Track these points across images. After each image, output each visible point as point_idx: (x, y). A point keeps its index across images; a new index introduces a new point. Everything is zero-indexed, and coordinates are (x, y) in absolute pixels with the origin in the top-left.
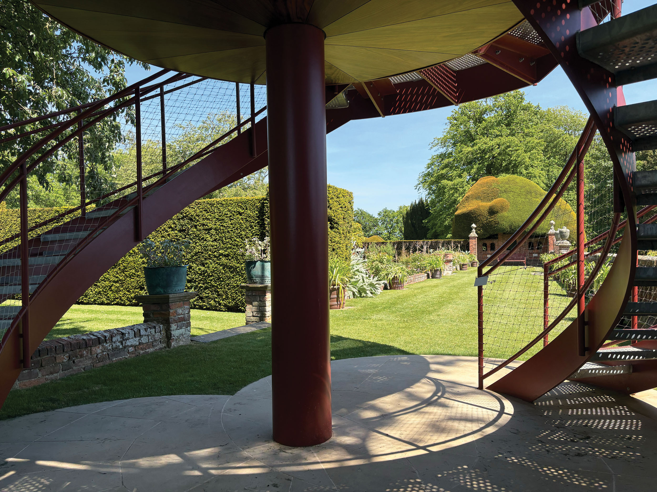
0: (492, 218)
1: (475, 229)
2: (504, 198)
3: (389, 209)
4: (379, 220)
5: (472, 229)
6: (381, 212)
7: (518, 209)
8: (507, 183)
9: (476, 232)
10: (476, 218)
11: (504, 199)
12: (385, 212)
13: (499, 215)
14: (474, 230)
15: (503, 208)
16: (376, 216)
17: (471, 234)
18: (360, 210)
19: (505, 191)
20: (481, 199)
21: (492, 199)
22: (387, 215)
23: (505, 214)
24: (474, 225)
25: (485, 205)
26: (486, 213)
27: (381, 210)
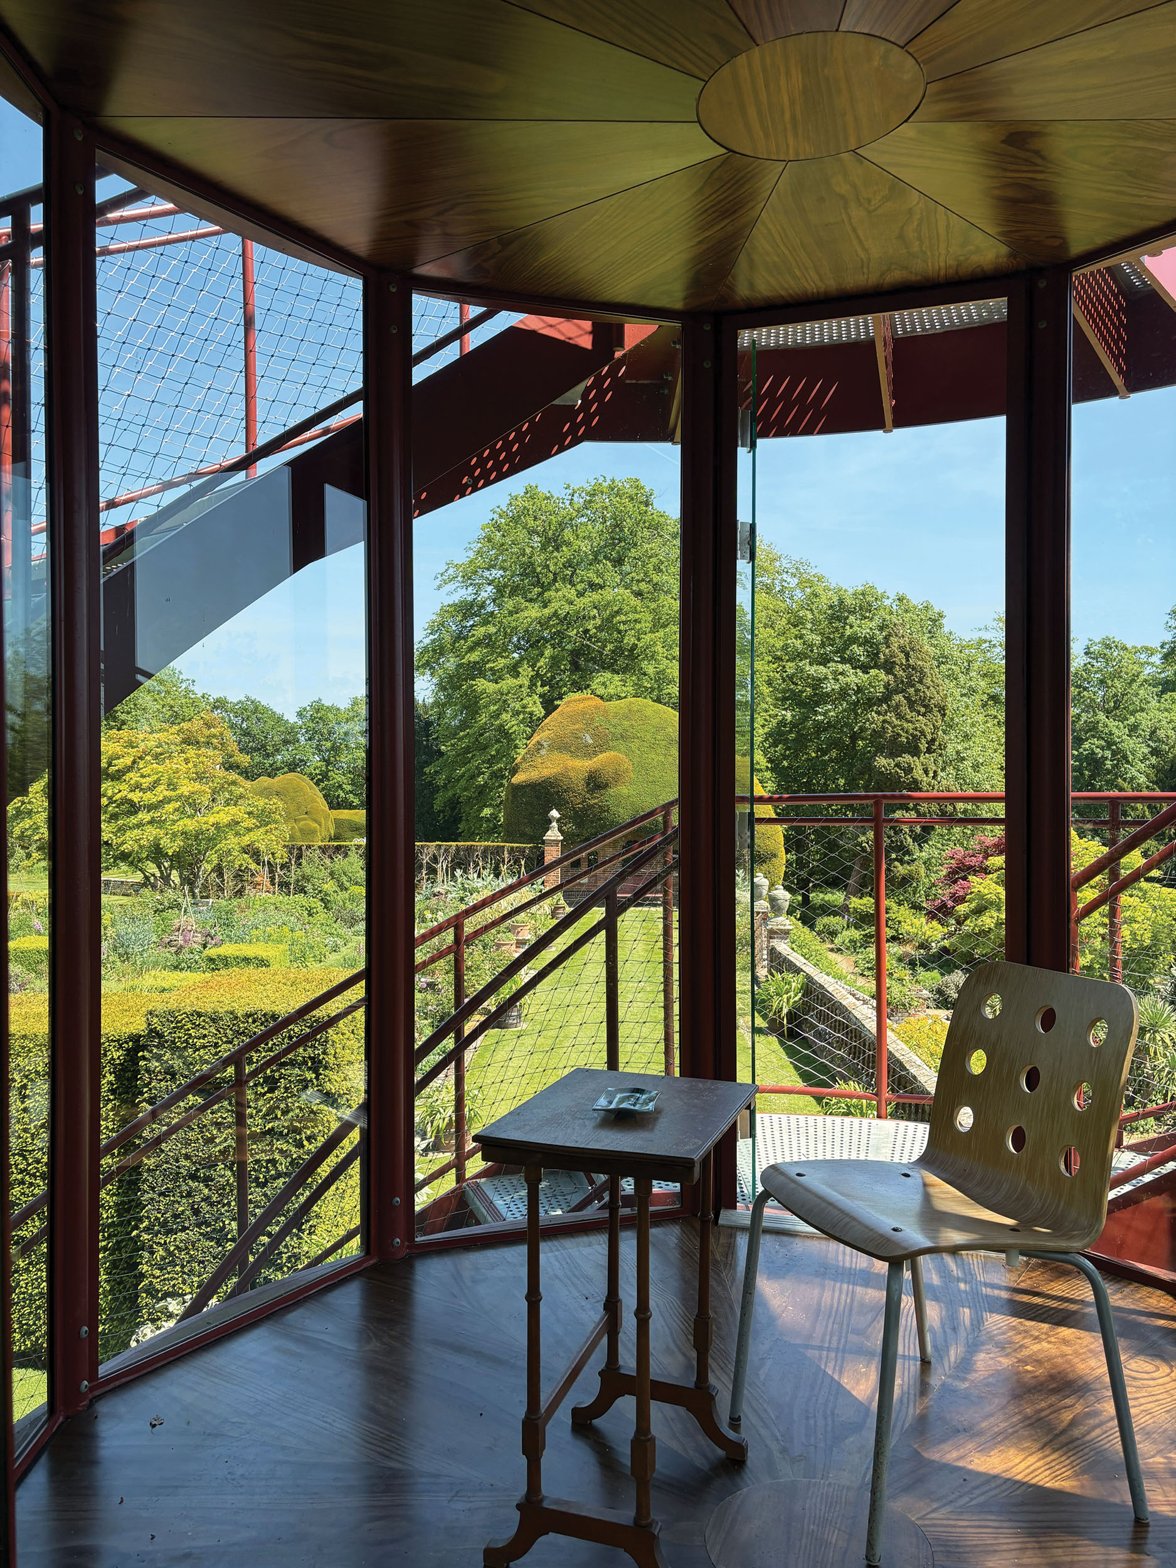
0: (595, 798)
1: (558, 821)
2: (619, 751)
3: (327, 703)
4: (301, 728)
5: (551, 823)
6: (305, 709)
7: (651, 779)
8: (627, 718)
9: (560, 830)
10: (559, 796)
11: (621, 756)
12: (318, 711)
13: (611, 791)
14: (554, 824)
15: (617, 777)
16: (292, 718)
17: (549, 833)
18: (252, 702)
19: (622, 736)
20: (571, 752)
21: (595, 753)
22: (321, 718)
23: (624, 790)
24: (555, 813)
25: (580, 766)
26: (581, 786)
27: (305, 704)
